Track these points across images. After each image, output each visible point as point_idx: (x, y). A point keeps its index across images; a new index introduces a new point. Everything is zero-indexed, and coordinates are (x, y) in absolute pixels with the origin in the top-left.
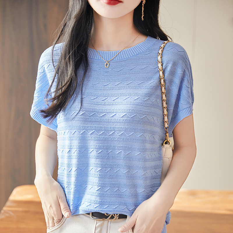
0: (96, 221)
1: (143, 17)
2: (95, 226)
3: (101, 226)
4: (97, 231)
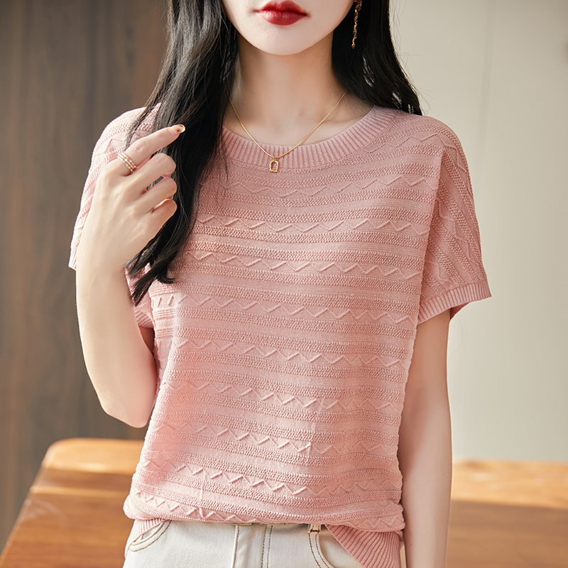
0: (237, 527)
1: (355, 42)
2: (235, 539)
3: (249, 539)
4: (239, 552)
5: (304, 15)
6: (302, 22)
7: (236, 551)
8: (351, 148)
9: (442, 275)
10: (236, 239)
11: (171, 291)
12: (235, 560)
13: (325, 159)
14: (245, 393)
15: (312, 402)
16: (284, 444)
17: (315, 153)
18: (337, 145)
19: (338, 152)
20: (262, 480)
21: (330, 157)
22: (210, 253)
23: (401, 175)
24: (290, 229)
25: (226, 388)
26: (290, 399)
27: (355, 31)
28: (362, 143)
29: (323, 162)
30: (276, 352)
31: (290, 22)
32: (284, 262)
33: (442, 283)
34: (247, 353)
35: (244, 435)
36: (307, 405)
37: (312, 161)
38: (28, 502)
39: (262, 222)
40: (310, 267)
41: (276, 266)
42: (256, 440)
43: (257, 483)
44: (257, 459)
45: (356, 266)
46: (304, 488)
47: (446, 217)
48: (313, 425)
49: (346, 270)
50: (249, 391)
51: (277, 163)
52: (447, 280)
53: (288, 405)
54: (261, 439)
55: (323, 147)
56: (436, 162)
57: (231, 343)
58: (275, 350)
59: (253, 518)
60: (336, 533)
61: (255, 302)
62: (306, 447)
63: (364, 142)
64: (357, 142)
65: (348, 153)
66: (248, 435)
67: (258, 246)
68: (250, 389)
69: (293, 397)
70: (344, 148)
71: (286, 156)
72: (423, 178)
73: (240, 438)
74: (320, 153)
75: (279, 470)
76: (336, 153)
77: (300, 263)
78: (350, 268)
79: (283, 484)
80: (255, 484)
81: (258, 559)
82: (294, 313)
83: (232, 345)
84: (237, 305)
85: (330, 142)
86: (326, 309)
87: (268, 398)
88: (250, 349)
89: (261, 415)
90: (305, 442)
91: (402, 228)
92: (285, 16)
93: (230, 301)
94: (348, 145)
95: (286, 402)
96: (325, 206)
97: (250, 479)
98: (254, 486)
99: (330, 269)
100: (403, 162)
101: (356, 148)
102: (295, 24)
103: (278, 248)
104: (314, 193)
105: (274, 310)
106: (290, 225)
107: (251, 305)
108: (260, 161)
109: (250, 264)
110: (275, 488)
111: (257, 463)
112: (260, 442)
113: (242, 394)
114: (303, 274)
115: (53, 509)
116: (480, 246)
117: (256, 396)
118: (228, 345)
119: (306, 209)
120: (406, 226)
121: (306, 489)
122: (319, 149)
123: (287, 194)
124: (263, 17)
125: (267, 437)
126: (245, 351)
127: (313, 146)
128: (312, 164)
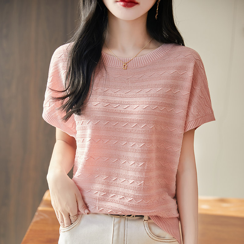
0: (113, 217)
1: (157, 16)
2: (113, 223)
3: (119, 223)
4: (115, 228)
5: (137, 3)
6: (136, 7)
7: (114, 228)
8: (155, 58)
9: (195, 112)
10: (109, 97)
11: (82, 119)
12: (113, 232)
13: (144, 63)
14: (115, 161)
15: (142, 164)
16: (132, 182)
17: (140, 60)
18: (149, 57)
19: (150, 60)
20: (123, 197)
21: (146, 62)
22: (99, 102)
23: (176, 70)
24: (131, 92)
25: (107, 159)
26: (133, 163)
27: (157, 12)
28: (160, 56)
29: (143, 64)
30: (126, 143)
31: (131, 6)
32: (129, 105)
33: (195, 115)
34: (115, 144)
35: (115, 179)
36: (140, 165)
37: (139, 64)
38: (37, 214)
39: (119, 90)
40: (139, 107)
41: (126, 107)
42: (120, 180)
43: (121, 197)
44: (121, 188)
45: (158, 107)
46: (141, 200)
47: (196, 88)
48: (144, 173)
49: (154, 108)
50: (116, 160)
51: (126, 65)
52: (197, 114)
53: (132, 165)
54: (122, 180)
55: (143, 58)
56: (192, 65)
57: (109, 140)
58: (126, 142)
59: (120, 212)
60: (155, 220)
61: (118, 122)
62: (142, 183)
63: (161, 56)
64: (158, 55)
65: (154, 60)
66: (117, 178)
67: (118, 99)
68: (117, 159)
69: (134, 162)
70: (152, 58)
71: (130, 62)
72: (185, 71)
73: (113, 180)
74: (142, 60)
75: (130, 193)
76: (149, 60)
77: (135, 105)
78: (155, 108)
79: (132, 199)
80: (120, 198)
81: (123, 232)
82: (133, 126)
83: (109, 141)
84: (110, 124)
85: (146, 56)
86: (146, 124)
87: (124, 163)
88: (116, 142)
89: (122, 170)
90: (141, 181)
91: (176, 92)
92: (129, 4)
93: (107, 122)
94: (154, 57)
95: (131, 164)
96: (144, 82)
97: (118, 196)
98: (120, 199)
99: (147, 107)
100: (177, 64)
101: (157, 58)
102: (133, 7)
103: (126, 100)
104: (140, 77)
105: (125, 125)
106: (130, 90)
107: (116, 123)
108: (117, 64)
109: (115, 107)
110: (129, 200)
111: (121, 190)
112: (122, 181)
113: (114, 161)
114: (136, 110)
115: (46, 216)
116: (210, 99)
117: (119, 162)
118: (107, 141)
119: (137, 83)
120: (178, 91)
121: (142, 201)
122: (142, 59)
123: (129, 78)
124: (120, 4)
125: (125, 179)
126: (114, 143)
127: (139, 57)
128: (139, 65)
